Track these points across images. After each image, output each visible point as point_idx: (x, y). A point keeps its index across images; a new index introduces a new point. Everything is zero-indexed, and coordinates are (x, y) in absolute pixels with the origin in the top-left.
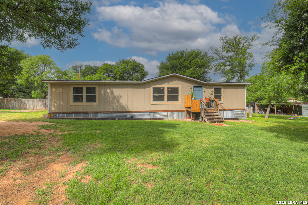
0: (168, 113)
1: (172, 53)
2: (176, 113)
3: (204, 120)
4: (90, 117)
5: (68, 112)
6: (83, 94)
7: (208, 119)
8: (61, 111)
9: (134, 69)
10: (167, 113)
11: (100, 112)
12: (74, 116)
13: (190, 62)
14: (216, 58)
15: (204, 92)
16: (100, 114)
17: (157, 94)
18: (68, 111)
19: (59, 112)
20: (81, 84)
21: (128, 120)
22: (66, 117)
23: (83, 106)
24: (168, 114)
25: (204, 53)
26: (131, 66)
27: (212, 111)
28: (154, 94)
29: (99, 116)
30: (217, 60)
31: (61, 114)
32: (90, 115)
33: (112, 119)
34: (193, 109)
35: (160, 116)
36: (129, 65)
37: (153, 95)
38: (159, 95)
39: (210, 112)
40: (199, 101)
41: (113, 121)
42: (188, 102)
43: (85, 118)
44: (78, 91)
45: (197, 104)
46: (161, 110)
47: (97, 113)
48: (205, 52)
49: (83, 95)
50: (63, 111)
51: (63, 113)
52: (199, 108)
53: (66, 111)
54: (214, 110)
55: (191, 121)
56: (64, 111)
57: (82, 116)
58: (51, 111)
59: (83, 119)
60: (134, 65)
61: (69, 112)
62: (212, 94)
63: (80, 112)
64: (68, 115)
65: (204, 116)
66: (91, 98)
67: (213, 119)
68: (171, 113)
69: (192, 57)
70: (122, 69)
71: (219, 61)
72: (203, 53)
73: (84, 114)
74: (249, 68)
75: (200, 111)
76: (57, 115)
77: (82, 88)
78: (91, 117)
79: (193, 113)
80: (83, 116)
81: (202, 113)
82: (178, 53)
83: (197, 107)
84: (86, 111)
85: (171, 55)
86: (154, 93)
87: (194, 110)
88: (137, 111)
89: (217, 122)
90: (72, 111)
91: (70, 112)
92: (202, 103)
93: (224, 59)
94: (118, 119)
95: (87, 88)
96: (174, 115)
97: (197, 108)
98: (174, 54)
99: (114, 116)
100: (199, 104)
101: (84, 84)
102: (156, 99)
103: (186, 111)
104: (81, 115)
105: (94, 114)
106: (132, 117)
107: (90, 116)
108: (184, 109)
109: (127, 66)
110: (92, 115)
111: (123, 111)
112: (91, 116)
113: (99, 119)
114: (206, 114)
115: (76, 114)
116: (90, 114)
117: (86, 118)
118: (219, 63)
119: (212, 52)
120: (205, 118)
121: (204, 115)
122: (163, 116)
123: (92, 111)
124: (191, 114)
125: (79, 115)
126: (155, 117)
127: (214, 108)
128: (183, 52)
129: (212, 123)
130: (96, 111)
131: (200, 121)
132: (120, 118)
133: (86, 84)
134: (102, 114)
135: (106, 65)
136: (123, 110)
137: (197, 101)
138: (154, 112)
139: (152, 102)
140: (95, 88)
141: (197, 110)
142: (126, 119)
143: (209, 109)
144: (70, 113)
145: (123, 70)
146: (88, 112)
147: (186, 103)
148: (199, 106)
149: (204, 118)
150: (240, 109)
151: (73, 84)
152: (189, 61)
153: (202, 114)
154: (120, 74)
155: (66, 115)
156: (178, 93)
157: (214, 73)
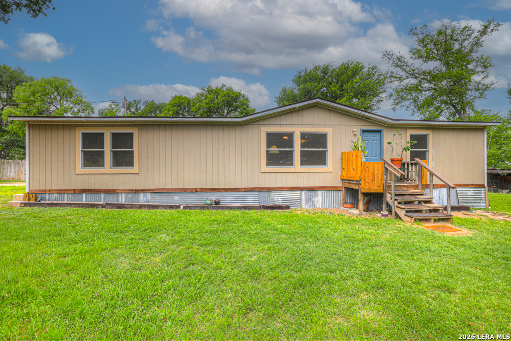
0: (303, 192)
1: (306, 70)
2: (320, 193)
3: (396, 214)
4: (120, 202)
5: (70, 190)
6: (105, 149)
7: (407, 212)
8: (55, 188)
9: (229, 104)
10: (299, 192)
11: (144, 191)
12: (84, 199)
13: (342, 86)
14: (398, 76)
15: (389, 143)
16: (144, 196)
17: (274, 149)
18: (72, 188)
19: (50, 191)
20: (100, 126)
21: (208, 209)
22: (66, 202)
23: (105, 175)
24: (301, 195)
25: (369, 68)
26: (224, 98)
27: (412, 191)
28: (270, 148)
29: (143, 199)
30: (400, 79)
31: (55, 195)
32: (120, 197)
33: (171, 207)
34: (365, 186)
35: (284, 200)
36: (219, 97)
37: (267, 151)
38: (279, 151)
39: (408, 192)
40: (381, 166)
41: (173, 211)
42: (351, 169)
43: (107, 204)
44: (92, 141)
45: (376, 172)
46: (286, 186)
47: (137, 191)
48: (371, 67)
49: (103, 151)
50: (59, 188)
51: (61, 192)
52: (380, 182)
53: (68, 188)
54: (417, 187)
55: (360, 215)
56: (63, 188)
57: (102, 199)
58: (31, 189)
59: (103, 206)
60: (229, 97)
61: (73, 190)
62: (405, 149)
63: (98, 190)
64: (70, 196)
65: (396, 203)
66: (123, 159)
67: (420, 211)
68: (309, 193)
69: (345, 75)
70: (207, 104)
71: (406, 81)
72: (366, 70)
73: (107, 195)
74: (477, 94)
75: (381, 191)
76: (47, 196)
77: (102, 135)
78: (123, 202)
79: (365, 194)
80: (104, 198)
81: (388, 196)
82: (316, 68)
83: (376, 179)
84: (111, 188)
85: (303, 73)
86: (269, 146)
87: (367, 187)
88: (230, 189)
89: (432, 221)
90: (79, 187)
91: (75, 190)
92: (387, 169)
93: (416, 77)
94: (185, 208)
95: (114, 135)
96: (316, 199)
97: (376, 182)
98: (308, 70)
99: (176, 199)
100: (380, 172)
101: (106, 126)
102: (273, 159)
103: (343, 189)
104: (101, 197)
105: (130, 196)
106: (217, 203)
107: (120, 200)
108: (339, 184)
109: (217, 98)
110: (125, 196)
111: (196, 189)
112: (123, 199)
113: (141, 207)
114: (400, 199)
115: (89, 195)
116: (120, 195)
117: (110, 204)
118: (407, 85)
119: (390, 63)
120: (397, 207)
121: (396, 200)
122: (290, 200)
123: (126, 188)
124: (360, 196)
125: (96, 196)
126: (270, 204)
127: (417, 183)
128: (327, 66)
129: (421, 223)
130: (134, 188)
131: (383, 215)
132: (189, 205)
133: (112, 126)
134: (149, 196)
135: (179, 98)
136: (197, 187)
137: (377, 166)
138: (269, 190)
139: (265, 168)
140: (131, 134)
141: (375, 188)
142: (203, 207)
143: (405, 186)
144: (75, 193)
145: (208, 106)
146: (116, 189)
147: (344, 169)
148: (380, 177)
149: (394, 209)
150: (473, 185)
151: (82, 126)
152: (340, 83)
153: (388, 198)
154: (203, 114)
155: (66, 195)
156: (325, 147)
157: (392, 107)
